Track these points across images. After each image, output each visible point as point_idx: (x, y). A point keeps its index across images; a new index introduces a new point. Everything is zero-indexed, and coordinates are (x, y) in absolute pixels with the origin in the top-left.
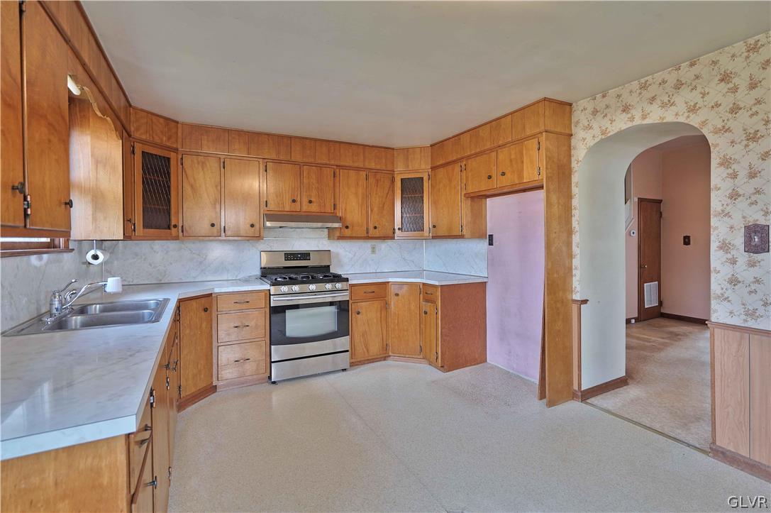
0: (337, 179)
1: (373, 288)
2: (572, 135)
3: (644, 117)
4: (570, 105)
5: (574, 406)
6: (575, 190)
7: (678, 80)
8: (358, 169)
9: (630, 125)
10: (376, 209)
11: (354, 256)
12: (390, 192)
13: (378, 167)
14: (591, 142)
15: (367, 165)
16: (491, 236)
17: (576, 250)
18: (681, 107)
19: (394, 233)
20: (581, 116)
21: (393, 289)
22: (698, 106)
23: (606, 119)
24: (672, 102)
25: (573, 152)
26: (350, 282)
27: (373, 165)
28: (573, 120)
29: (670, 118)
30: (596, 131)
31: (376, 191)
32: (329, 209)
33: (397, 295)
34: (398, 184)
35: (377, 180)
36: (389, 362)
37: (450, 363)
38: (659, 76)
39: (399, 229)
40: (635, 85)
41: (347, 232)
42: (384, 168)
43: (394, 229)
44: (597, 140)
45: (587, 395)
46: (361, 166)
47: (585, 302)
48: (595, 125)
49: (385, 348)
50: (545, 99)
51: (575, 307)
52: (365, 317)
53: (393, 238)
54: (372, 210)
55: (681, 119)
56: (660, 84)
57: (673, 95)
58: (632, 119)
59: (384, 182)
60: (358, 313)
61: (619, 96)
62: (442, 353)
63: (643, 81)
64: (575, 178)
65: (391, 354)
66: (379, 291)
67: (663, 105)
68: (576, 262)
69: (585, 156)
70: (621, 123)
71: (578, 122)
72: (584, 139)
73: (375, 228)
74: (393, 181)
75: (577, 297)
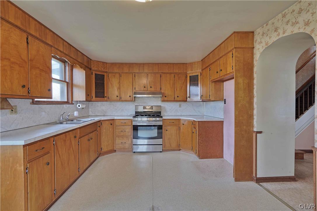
0: (162, 78)
1: (173, 121)
2: (254, 48)
3: (284, 33)
4: (253, 32)
5: (253, 184)
6: (255, 75)
7: (300, 9)
8: (171, 73)
9: (278, 38)
10: (178, 89)
11: (172, 108)
12: (185, 82)
13: (180, 72)
14: (261, 50)
15: (175, 71)
16: (225, 99)
17: (255, 106)
18: (301, 24)
19: (187, 99)
20: (257, 37)
21: (182, 122)
22: (310, 21)
23: (268, 37)
24: (297, 21)
25: (254, 56)
26: (163, 118)
27: (177, 71)
28: (255, 40)
29: (296, 31)
30: (264, 44)
31: (179, 81)
32: (158, 89)
33: (183, 124)
34: (188, 78)
35: (179, 77)
36: (181, 152)
37: (203, 155)
38: (291, 9)
39: (188, 97)
40: (280, 15)
41: (166, 99)
42: (182, 72)
43: (187, 97)
44: (264, 48)
45: (260, 180)
46: (172, 72)
47: (260, 132)
48: (263, 41)
49: (179, 146)
50: (234, 32)
51: (254, 134)
52: (170, 132)
53: (186, 101)
54: (176, 90)
55: (302, 31)
56: (292, 13)
57: (297, 18)
58: (279, 35)
59: (182, 77)
60: (167, 130)
61: (273, 23)
62: (198, 150)
63: (283, 13)
64: (255, 69)
65: (181, 149)
66: (176, 122)
67: (293, 24)
68: (255, 112)
69: (259, 58)
70: (274, 38)
71: (256, 41)
72: (259, 49)
73: (178, 97)
74: (186, 77)
75: (255, 130)
